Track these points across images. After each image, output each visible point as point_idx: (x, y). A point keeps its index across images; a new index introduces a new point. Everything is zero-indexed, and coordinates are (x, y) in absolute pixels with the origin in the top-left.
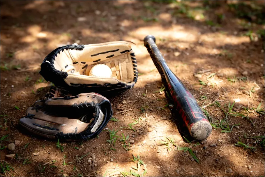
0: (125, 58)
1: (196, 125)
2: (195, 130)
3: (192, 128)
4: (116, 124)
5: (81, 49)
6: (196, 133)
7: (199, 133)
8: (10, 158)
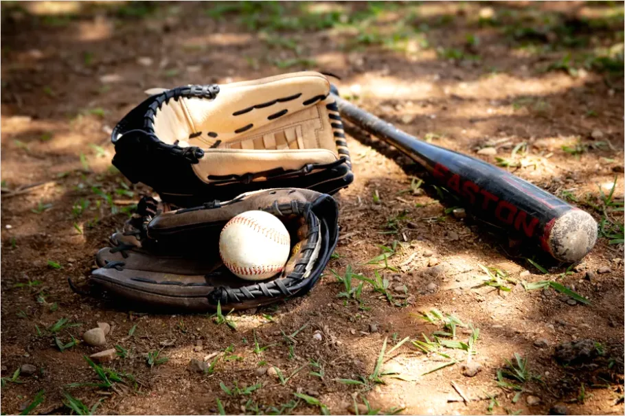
0: (313, 117)
1: (563, 221)
2: (561, 233)
3: (553, 231)
4: (337, 263)
5: (212, 96)
6: (564, 241)
7: (571, 242)
8: (107, 358)
